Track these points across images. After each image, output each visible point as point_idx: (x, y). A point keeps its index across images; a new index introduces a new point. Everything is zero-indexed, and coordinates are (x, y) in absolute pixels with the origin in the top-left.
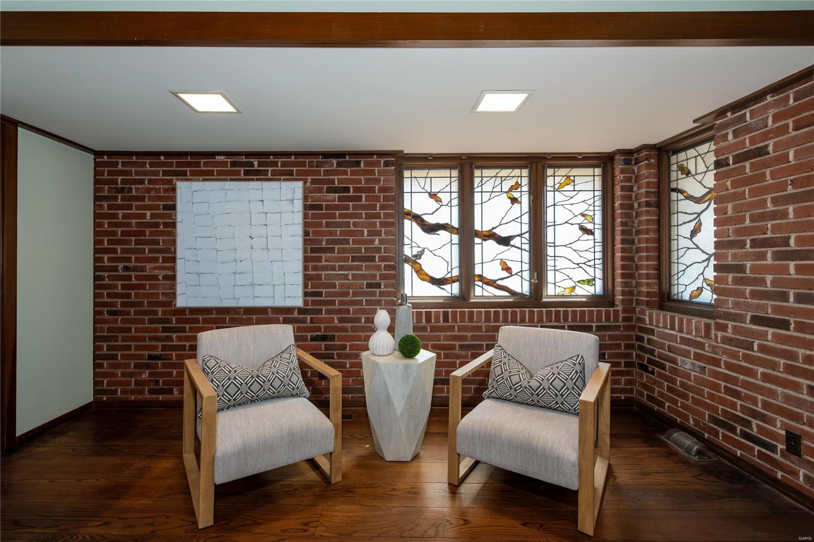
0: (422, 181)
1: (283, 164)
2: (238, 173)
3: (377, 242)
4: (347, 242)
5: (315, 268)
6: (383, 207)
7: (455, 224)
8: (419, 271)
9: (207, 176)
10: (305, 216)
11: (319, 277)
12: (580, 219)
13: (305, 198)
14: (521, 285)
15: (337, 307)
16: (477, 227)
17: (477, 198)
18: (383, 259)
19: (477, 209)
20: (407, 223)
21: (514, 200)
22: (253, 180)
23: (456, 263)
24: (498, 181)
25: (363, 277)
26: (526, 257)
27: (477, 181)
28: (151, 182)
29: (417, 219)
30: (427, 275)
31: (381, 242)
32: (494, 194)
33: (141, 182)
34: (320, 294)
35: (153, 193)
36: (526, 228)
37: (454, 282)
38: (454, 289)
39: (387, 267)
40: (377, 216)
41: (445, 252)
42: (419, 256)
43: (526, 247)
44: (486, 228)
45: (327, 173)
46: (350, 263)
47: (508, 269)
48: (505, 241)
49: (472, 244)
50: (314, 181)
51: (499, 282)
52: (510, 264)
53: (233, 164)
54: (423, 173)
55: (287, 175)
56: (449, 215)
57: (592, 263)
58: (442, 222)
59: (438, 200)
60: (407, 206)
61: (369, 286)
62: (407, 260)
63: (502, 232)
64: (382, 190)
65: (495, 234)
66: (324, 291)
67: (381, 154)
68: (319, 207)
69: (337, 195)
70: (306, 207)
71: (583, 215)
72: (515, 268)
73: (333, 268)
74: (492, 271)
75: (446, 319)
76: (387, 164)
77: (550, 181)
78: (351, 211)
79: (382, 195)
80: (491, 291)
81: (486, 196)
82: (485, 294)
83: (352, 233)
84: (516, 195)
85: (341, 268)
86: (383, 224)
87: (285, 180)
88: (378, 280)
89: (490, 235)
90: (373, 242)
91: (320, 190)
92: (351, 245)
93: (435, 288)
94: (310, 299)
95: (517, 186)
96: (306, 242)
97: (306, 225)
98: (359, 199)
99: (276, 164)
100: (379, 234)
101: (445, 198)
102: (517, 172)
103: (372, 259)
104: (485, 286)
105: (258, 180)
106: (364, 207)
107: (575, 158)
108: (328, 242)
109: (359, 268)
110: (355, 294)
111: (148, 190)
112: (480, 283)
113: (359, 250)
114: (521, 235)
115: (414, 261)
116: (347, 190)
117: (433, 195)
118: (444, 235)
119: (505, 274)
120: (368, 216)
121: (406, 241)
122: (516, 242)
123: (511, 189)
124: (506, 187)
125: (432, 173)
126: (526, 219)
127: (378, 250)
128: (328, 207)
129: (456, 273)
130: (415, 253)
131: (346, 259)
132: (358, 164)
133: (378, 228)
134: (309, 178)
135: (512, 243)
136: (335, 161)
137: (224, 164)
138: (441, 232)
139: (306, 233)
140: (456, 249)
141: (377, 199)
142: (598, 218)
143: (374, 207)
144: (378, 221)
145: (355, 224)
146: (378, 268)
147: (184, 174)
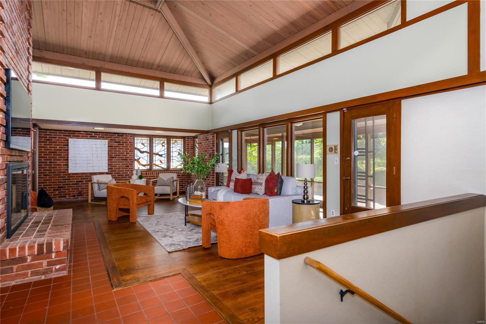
0: (140, 140)
1: (102, 135)
2: (88, 137)
3: (128, 156)
4: (120, 155)
5: (111, 162)
6: (130, 147)
7: (148, 151)
8: (139, 163)
9: (78, 137)
10: (108, 149)
11: (112, 164)
12: (178, 151)
13: (108, 144)
14: (164, 166)
15: (117, 172)
16: (154, 152)
17: (154, 145)
18: (130, 160)
19: (154, 148)
20: (136, 151)
21: (163, 146)
22: (92, 139)
23: (148, 161)
24: (159, 141)
25: (124, 164)
26: (166, 159)
27: (154, 141)
28: (59, 138)
29: (138, 150)
30: (141, 164)
31: (129, 155)
32: (158, 144)
33: (56, 138)
34: (112, 169)
35: (60, 141)
36: (166, 153)
37: (148, 165)
38: (148, 167)
39: (131, 162)
40: (128, 149)
41: (146, 158)
42: (139, 159)
43: (166, 157)
44: (156, 152)
45: (114, 138)
46: (121, 161)
47: (161, 162)
48: (161, 156)
49: (153, 156)
50: (110, 140)
51: (159, 166)
52: (162, 161)
53: (86, 134)
54: (140, 138)
55: (103, 138)
56: (147, 149)
57: (181, 161)
58: (145, 151)
59: (144, 145)
60: (136, 146)
61: (126, 166)
62: (136, 160)
63: (160, 153)
64: (130, 143)
65: (158, 154)
66: (113, 168)
67: (129, 134)
68: (112, 146)
69: (117, 143)
70: (109, 146)
71: (179, 150)
72: (163, 162)
73: (116, 162)
74: (158, 163)
75: (146, 174)
76: (131, 136)
77: (172, 142)
78: (121, 148)
79: (130, 144)
80: (157, 168)
81: (156, 145)
82: (156, 168)
83: (121, 153)
84: (164, 145)
85: (118, 162)
86: (130, 151)
87: (102, 139)
88: (128, 165)
89: (157, 154)
90: (127, 155)
91: (112, 142)
92: (121, 156)
93: (143, 167)
94: (109, 170)
95: (164, 142)
96: (108, 155)
97: (109, 151)
98: (123, 145)
99: (99, 135)
100: (129, 153)
101: (146, 145)
102: (164, 139)
103: (127, 160)
104: (156, 166)
105: (94, 139)
106: (125, 147)
107: (177, 137)
108: (115, 155)
109: (123, 162)
110: (122, 169)
111: (58, 140)
112: (155, 166)
113: (123, 158)
114: (165, 154)
115: (138, 160)
116: (120, 142)
117: (143, 144)
118: (145, 154)
119: (161, 163)
120: (126, 149)
121: (136, 155)
122: (164, 156)
123: (162, 143)
124: (161, 142)
125: (142, 138)
126: (166, 150)
127: (129, 158)
128: (115, 146)
129: (148, 163)
130: (138, 158)
131: (120, 160)
132: (123, 136)
133: (129, 152)
134: (109, 139)
135: (163, 156)
136: (117, 135)
137: (84, 134)
138: (145, 153)
139: (109, 153)
140: (148, 157)
141: (128, 145)
142: (182, 151)
143: (127, 147)
144: (129, 150)
145: (122, 151)
146: (129, 162)
147: (70, 136)
